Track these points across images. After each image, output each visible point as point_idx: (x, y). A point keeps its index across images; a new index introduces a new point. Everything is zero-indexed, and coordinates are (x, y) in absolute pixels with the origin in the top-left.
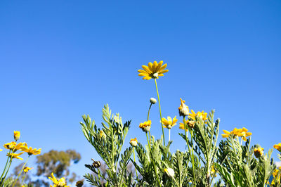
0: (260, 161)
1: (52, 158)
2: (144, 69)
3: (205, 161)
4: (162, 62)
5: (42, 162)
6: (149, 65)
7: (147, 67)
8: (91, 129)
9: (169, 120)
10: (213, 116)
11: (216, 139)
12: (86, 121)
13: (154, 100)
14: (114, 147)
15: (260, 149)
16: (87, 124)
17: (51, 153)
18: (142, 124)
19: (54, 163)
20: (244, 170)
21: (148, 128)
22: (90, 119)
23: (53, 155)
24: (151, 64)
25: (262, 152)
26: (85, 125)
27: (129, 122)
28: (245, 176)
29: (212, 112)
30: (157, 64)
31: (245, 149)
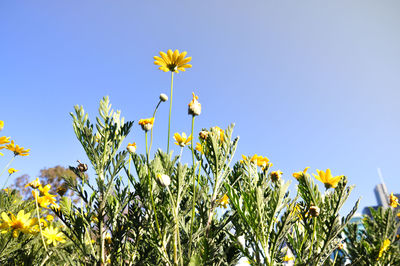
0: (276, 186)
1: (58, 175)
2: (161, 56)
3: (213, 181)
4: (185, 53)
5: (46, 176)
6: (168, 54)
7: (165, 55)
8: (82, 124)
9: (184, 137)
10: (232, 130)
11: (231, 159)
12: (78, 113)
13: (164, 96)
14: (106, 150)
15: (278, 173)
16: (79, 117)
17: (56, 169)
18: (142, 121)
19: (59, 180)
20: (255, 192)
21: (149, 127)
22: (83, 111)
23: (59, 172)
24: (171, 53)
25: (279, 176)
26: (76, 117)
27: (131, 124)
28: (255, 199)
29: (232, 126)
30: (178, 54)
31: (261, 176)
